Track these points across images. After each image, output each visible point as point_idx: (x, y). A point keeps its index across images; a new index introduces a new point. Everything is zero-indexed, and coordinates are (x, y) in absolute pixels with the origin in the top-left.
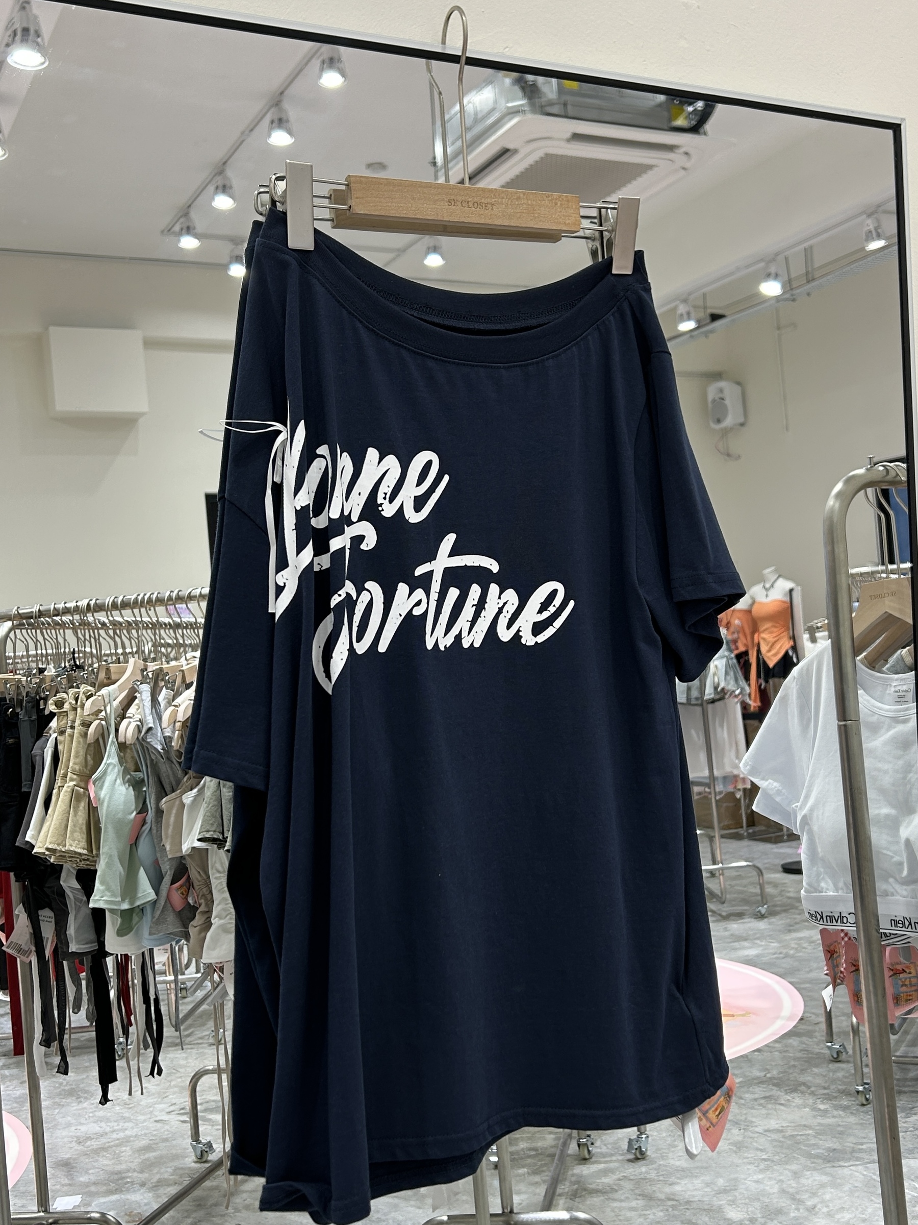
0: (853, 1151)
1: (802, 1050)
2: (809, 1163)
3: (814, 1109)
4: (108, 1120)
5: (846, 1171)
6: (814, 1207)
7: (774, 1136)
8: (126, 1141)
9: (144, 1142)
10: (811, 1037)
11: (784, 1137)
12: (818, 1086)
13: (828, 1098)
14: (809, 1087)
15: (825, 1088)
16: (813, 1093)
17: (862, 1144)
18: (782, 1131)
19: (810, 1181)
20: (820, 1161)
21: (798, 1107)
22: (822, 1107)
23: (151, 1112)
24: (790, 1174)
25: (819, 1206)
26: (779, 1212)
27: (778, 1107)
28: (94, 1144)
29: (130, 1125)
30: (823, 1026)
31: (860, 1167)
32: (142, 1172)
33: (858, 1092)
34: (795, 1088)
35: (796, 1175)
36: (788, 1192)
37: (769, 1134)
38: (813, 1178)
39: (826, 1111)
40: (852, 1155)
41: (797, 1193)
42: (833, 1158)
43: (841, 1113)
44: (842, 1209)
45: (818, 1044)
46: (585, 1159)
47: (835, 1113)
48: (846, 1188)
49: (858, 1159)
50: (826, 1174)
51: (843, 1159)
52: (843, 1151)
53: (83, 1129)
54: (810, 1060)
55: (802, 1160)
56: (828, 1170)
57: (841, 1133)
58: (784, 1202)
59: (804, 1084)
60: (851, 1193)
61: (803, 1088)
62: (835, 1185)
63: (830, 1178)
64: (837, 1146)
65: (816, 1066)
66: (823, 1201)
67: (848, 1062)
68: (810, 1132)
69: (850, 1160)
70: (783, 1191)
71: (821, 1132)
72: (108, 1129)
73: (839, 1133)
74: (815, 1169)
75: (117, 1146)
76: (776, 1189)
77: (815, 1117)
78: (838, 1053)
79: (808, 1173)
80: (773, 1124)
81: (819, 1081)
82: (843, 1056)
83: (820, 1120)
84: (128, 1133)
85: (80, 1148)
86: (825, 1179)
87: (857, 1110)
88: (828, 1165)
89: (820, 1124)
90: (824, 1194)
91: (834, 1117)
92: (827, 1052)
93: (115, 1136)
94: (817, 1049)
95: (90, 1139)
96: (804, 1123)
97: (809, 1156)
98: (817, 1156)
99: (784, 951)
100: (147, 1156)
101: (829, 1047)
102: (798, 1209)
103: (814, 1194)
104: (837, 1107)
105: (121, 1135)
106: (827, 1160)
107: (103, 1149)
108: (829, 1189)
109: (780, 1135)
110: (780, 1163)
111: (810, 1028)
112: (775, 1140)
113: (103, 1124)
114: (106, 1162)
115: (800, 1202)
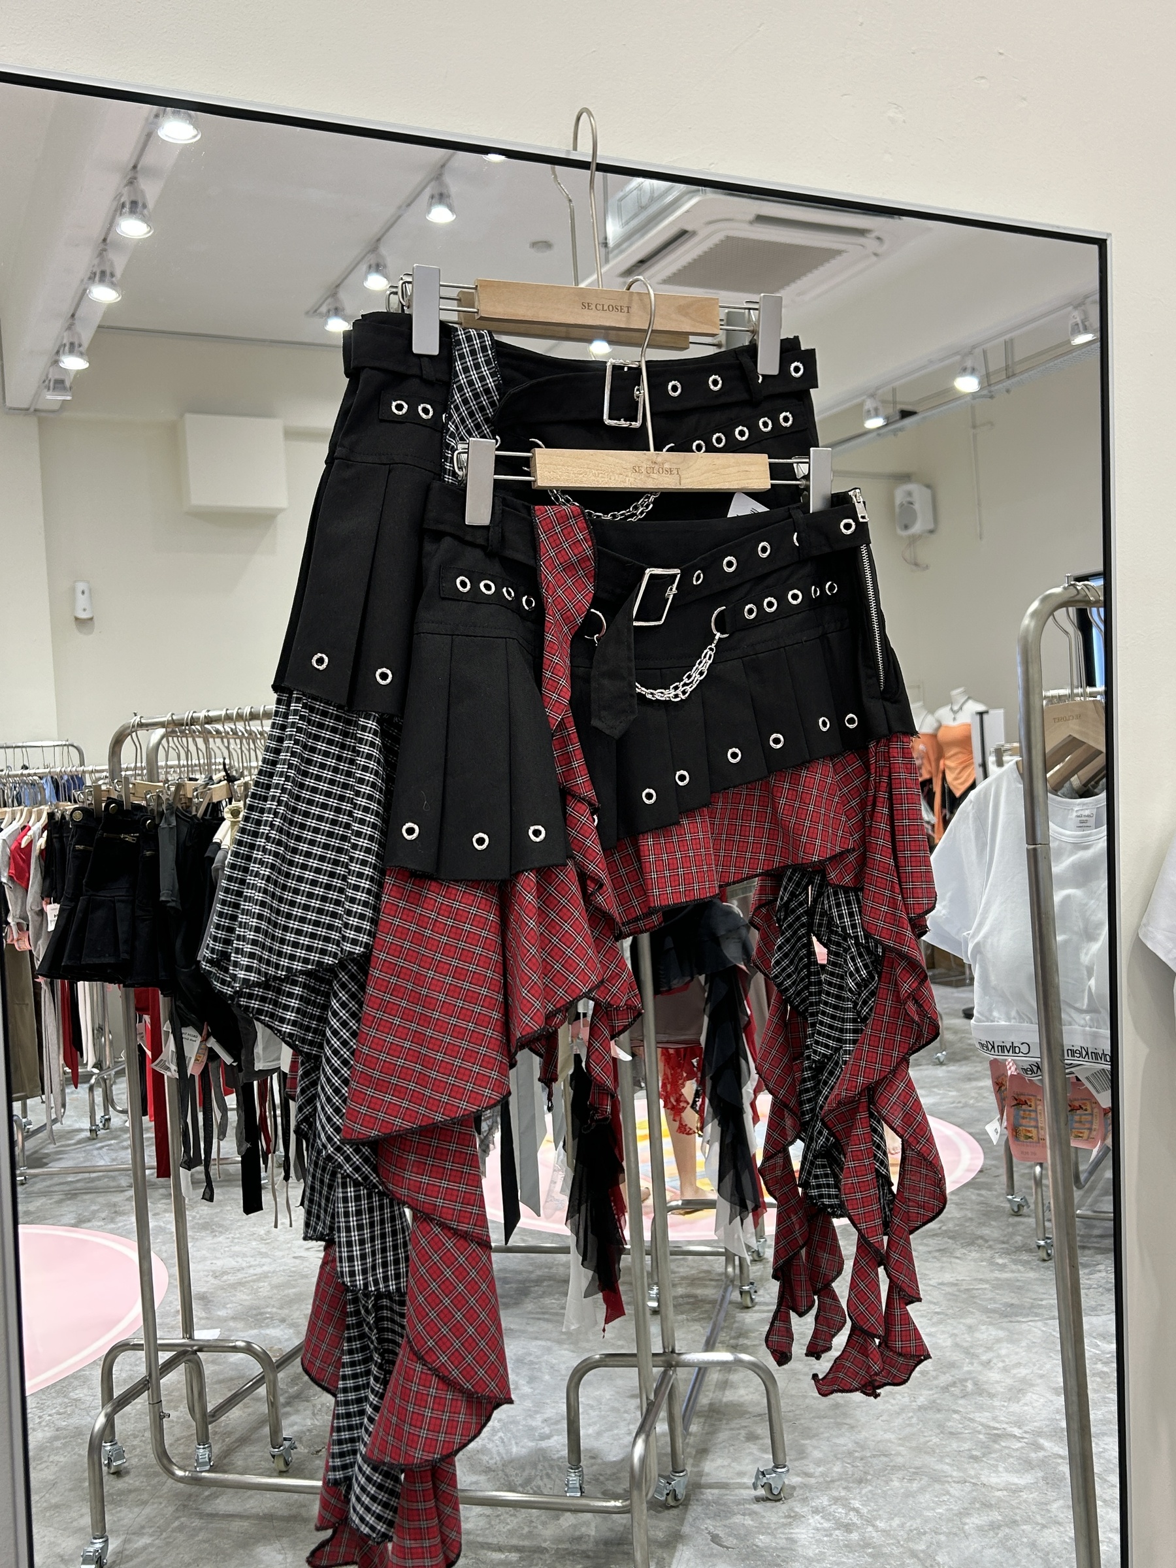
0: (1032, 1306)
1: (979, 1204)
2: (984, 1317)
3: (991, 1262)
4: (245, 1255)
5: (1024, 1327)
6: (989, 1361)
7: (948, 1289)
8: (265, 1276)
9: (281, 1280)
10: (990, 1190)
11: (959, 1291)
12: (996, 1240)
13: (1007, 1253)
14: (987, 1241)
15: (1003, 1242)
16: (990, 1247)
17: (1041, 1300)
18: (956, 1285)
19: (985, 1336)
20: (997, 1316)
21: (975, 1260)
22: (1000, 1261)
23: (289, 1248)
24: (964, 1328)
25: (995, 1361)
26: (952, 1365)
27: (953, 1260)
28: (231, 1279)
29: (268, 1260)
30: (1004, 1179)
31: (1039, 1324)
32: (281, 1308)
33: (1039, 1247)
34: (972, 1241)
35: (970, 1328)
36: (961, 1347)
37: (943, 1287)
38: (986, 1333)
39: (1004, 1266)
40: (1032, 1310)
41: (971, 1347)
42: (1010, 1313)
43: (1021, 1268)
44: (1019, 1365)
45: (997, 1197)
46: (748, 1308)
47: (1014, 1267)
48: (1024, 1344)
49: (1037, 1315)
50: (1002, 1329)
51: (1021, 1314)
52: (1022, 1307)
53: (219, 1263)
54: (988, 1213)
55: (978, 1313)
56: (1004, 1325)
57: (1019, 1288)
58: (956, 1356)
59: (981, 1237)
60: (1029, 1348)
61: (980, 1241)
62: (1011, 1341)
63: (1007, 1333)
64: (1015, 1301)
65: (995, 1220)
66: (999, 1356)
67: (1029, 1216)
68: (987, 1286)
69: (1027, 1315)
70: (957, 1345)
71: (998, 1285)
72: (244, 1265)
73: (1018, 1288)
74: (991, 1324)
75: (254, 1281)
76: (949, 1343)
77: (992, 1271)
78: (1020, 1206)
79: (983, 1327)
80: (948, 1277)
81: (996, 1234)
82: (1025, 1210)
83: (997, 1274)
84: (265, 1268)
85: (216, 1282)
86: (1001, 1334)
87: (1038, 1265)
88: (1006, 1320)
89: (997, 1279)
90: (1000, 1348)
91: (1012, 1272)
92: (1008, 1205)
93: (251, 1271)
94: (996, 1203)
95: (225, 1273)
96: (980, 1276)
97: (986, 1311)
98: (994, 1311)
99: (963, 1100)
100: (286, 1292)
101: (1009, 1201)
102: (972, 1364)
103: (989, 1349)
104: (1015, 1262)
105: (259, 1270)
106: (1004, 1315)
107: (241, 1284)
108: (1005, 1344)
109: (955, 1288)
110: (954, 1316)
111: (989, 1180)
112: (949, 1293)
113: (239, 1259)
114: (245, 1297)
115: (975, 1356)
